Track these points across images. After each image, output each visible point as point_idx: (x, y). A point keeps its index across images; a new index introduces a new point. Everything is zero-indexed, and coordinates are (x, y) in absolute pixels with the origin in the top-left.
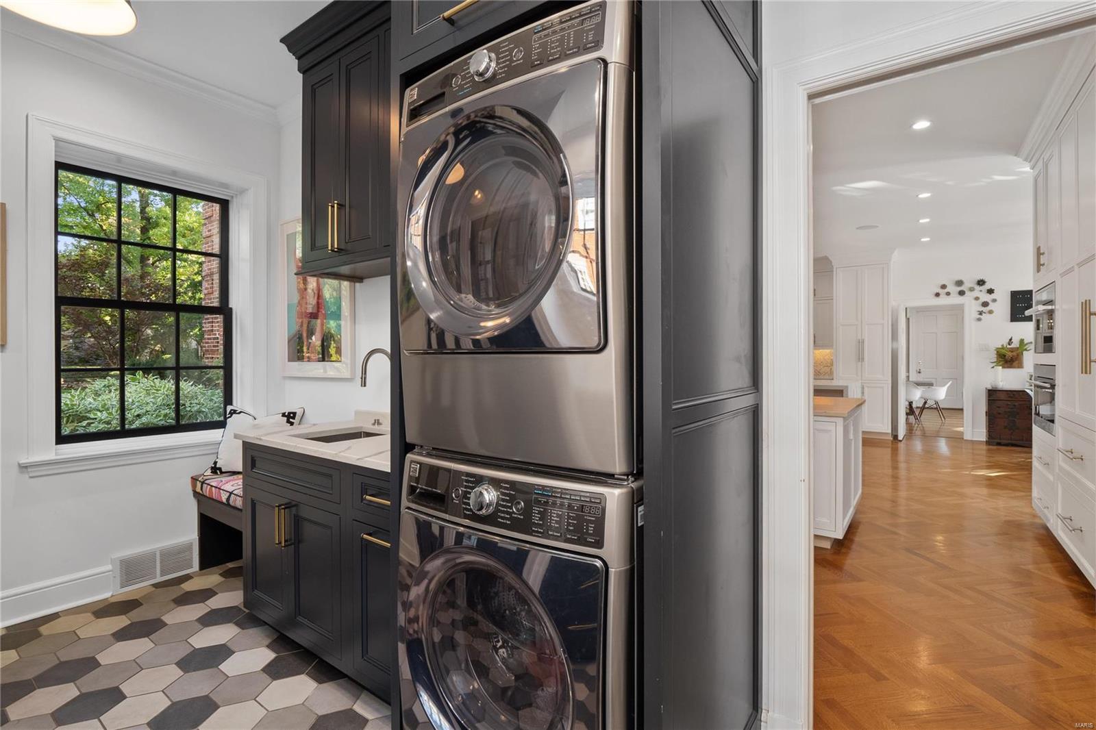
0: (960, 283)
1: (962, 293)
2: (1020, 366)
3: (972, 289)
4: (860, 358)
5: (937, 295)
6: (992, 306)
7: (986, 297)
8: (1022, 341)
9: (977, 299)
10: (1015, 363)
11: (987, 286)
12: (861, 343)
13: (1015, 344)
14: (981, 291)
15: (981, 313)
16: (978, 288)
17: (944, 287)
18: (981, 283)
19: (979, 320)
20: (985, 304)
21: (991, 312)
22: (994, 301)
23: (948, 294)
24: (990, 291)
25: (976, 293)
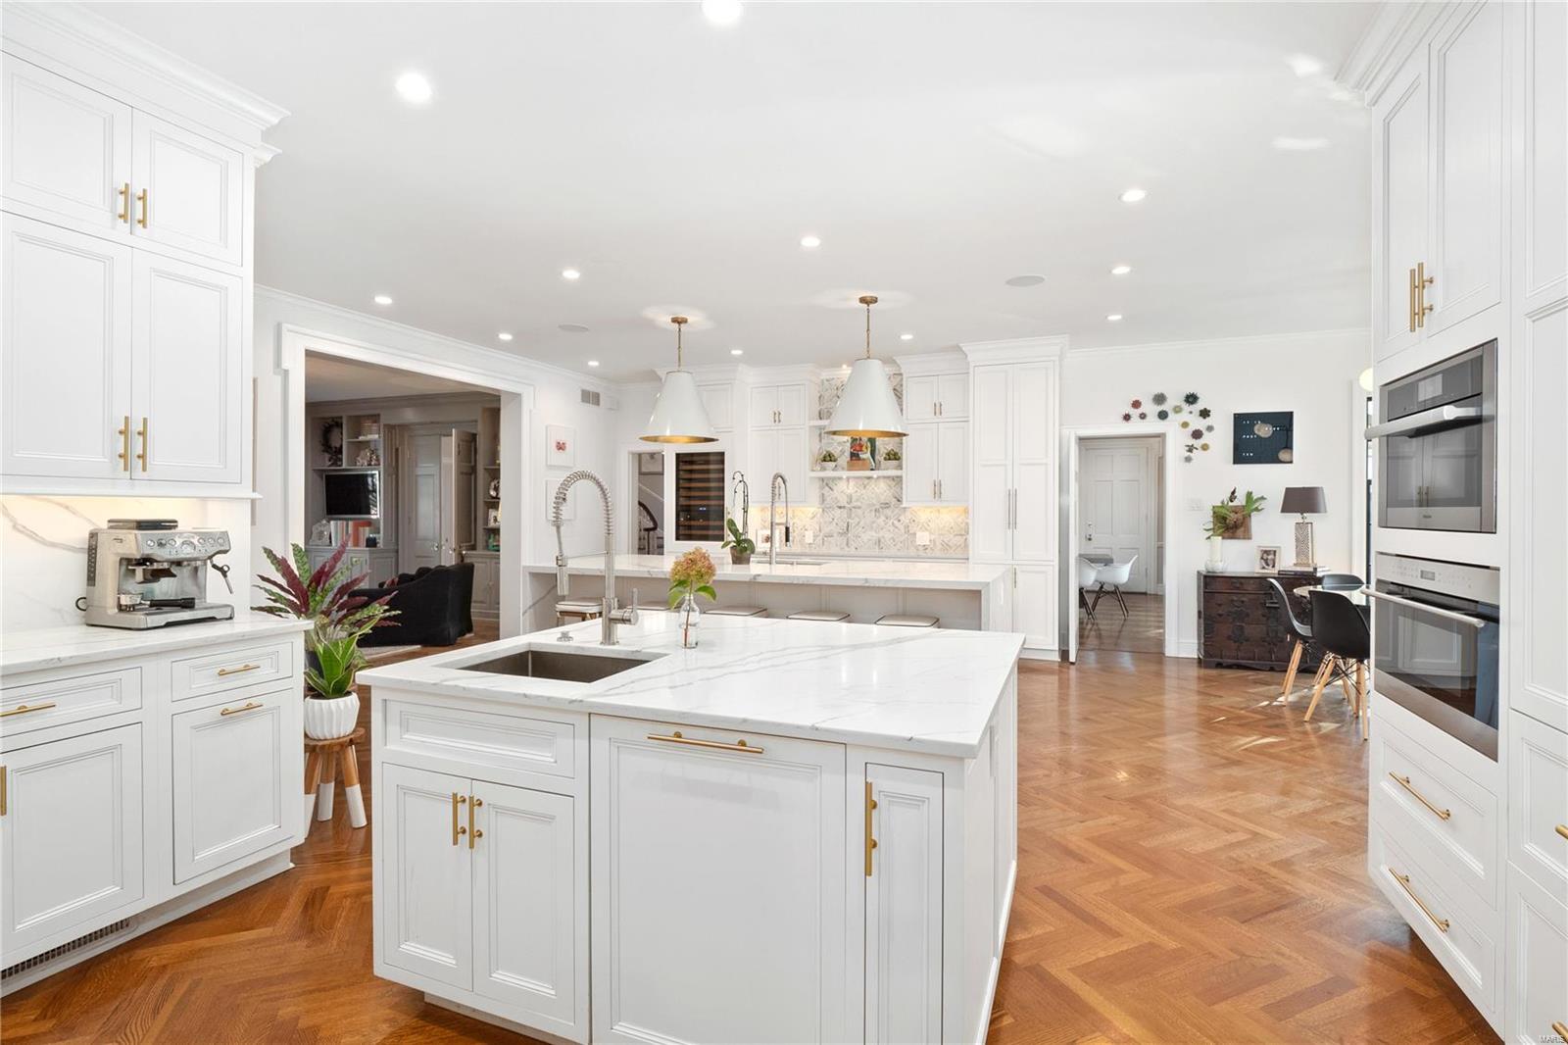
0: (1160, 399)
1: (1163, 415)
2: (1247, 536)
3: (1178, 410)
4: (1012, 523)
5: (1127, 417)
6: (1206, 438)
7: (1199, 424)
8: (1249, 495)
9: (1185, 425)
10: (1240, 531)
11: (1200, 406)
12: (1012, 497)
13: (1240, 501)
14: (1191, 412)
15: (1191, 449)
16: (1186, 407)
17: (1136, 404)
18: (1191, 399)
19: (1188, 459)
20: (1197, 434)
21: (1205, 447)
22: (1210, 429)
23: (1143, 416)
24: (1205, 413)
25: (1184, 416)
